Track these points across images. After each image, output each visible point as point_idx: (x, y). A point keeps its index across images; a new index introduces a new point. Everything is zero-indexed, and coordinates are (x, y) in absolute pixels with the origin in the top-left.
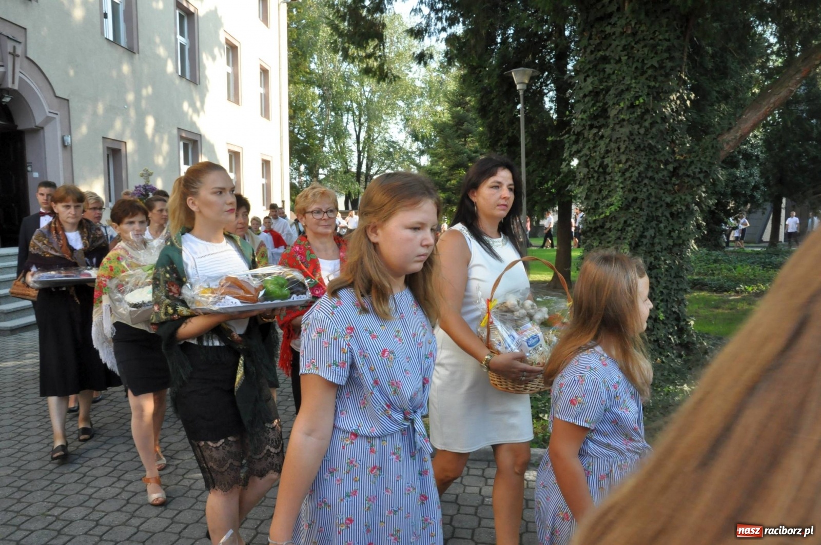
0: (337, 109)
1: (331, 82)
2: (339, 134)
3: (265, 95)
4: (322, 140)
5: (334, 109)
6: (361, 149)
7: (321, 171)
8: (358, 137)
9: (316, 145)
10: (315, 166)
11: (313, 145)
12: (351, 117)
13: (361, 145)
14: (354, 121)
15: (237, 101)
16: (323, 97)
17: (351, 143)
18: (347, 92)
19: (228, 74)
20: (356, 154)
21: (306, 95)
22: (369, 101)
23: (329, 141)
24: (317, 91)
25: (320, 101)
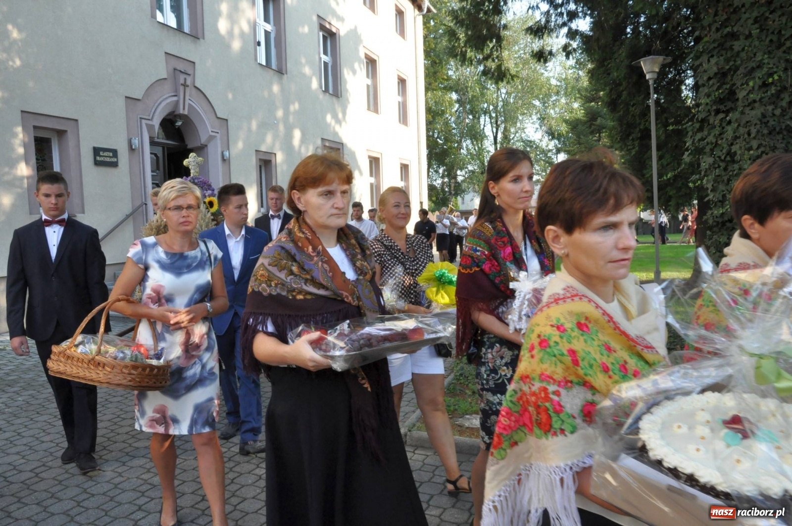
0: (475, 113)
1: (467, 87)
2: (476, 136)
3: (403, 103)
4: (459, 143)
5: (472, 112)
7: (459, 172)
8: (495, 138)
9: (454, 147)
10: (453, 168)
11: (451, 148)
12: (488, 119)
13: (499, 146)
14: (491, 123)
15: (376, 111)
16: (458, 101)
17: (488, 144)
18: (483, 95)
19: (368, 86)
21: (443, 100)
22: (506, 103)
23: (467, 143)
24: (454, 96)
25: (457, 106)
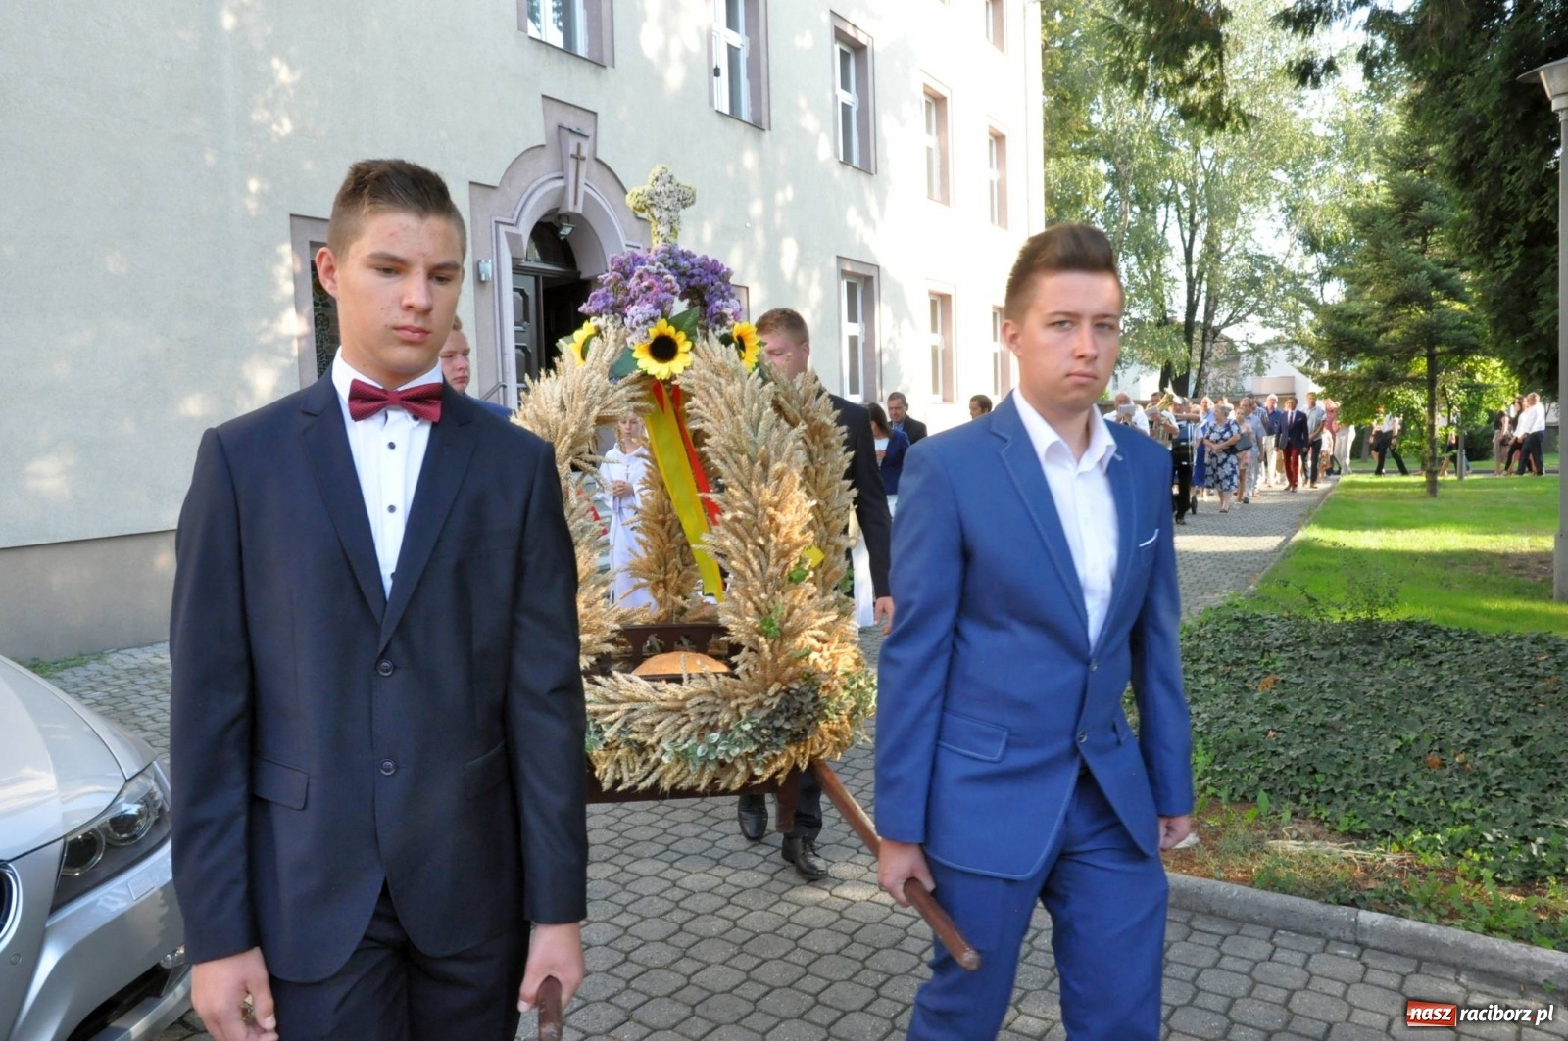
0: (1145, 200)
1: (1130, 148)
2: (1149, 248)
3: (998, 183)
5: (1138, 199)
6: (1194, 275)
8: (1188, 253)
12: (1173, 213)
13: (1194, 268)
14: (1180, 220)
15: (944, 199)
16: (1116, 179)
17: (1173, 265)
18: (1164, 162)
19: (929, 150)
20: (1183, 286)
21: (1080, 174)
22: (1212, 177)
24: (1103, 167)
25: (1109, 186)
